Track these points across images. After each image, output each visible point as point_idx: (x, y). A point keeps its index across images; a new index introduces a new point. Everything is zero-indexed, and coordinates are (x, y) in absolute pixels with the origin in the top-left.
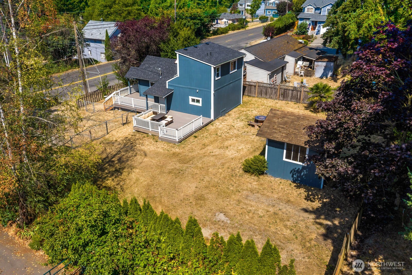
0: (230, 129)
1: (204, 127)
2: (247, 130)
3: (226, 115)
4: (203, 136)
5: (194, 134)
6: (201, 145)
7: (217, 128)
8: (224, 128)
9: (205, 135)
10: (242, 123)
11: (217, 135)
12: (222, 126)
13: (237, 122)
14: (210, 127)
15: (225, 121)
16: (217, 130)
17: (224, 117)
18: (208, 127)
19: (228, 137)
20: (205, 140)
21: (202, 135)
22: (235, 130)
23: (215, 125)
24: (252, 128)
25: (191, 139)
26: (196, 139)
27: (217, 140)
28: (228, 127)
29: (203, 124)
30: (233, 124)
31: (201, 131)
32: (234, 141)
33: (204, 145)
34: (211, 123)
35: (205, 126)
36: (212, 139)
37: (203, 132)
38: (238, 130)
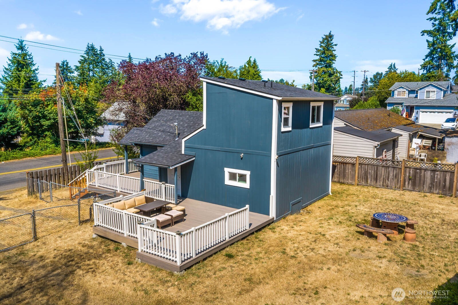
0: (315, 241)
1: (253, 233)
2: (358, 244)
3: (301, 211)
4: (247, 256)
5: (227, 249)
6: (241, 279)
7: (285, 237)
8: (301, 238)
9: (254, 252)
10: (343, 229)
11: (284, 253)
12: (295, 233)
13: (330, 227)
14: (268, 235)
15: (301, 223)
16: (284, 242)
17: (297, 216)
18: (261, 235)
19: (315, 262)
20: (254, 265)
21: (246, 253)
22: (328, 243)
23: (278, 230)
24: (371, 241)
25: (218, 261)
26: (231, 262)
27: (284, 268)
28: (311, 236)
29: (252, 227)
30: (320, 230)
31: (245, 241)
32: (332, 272)
33: (250, 280)
34: (269, 225)
35: (257, 231)
36: (271, 264)
37: (250, 245)
38: (337, 244)
